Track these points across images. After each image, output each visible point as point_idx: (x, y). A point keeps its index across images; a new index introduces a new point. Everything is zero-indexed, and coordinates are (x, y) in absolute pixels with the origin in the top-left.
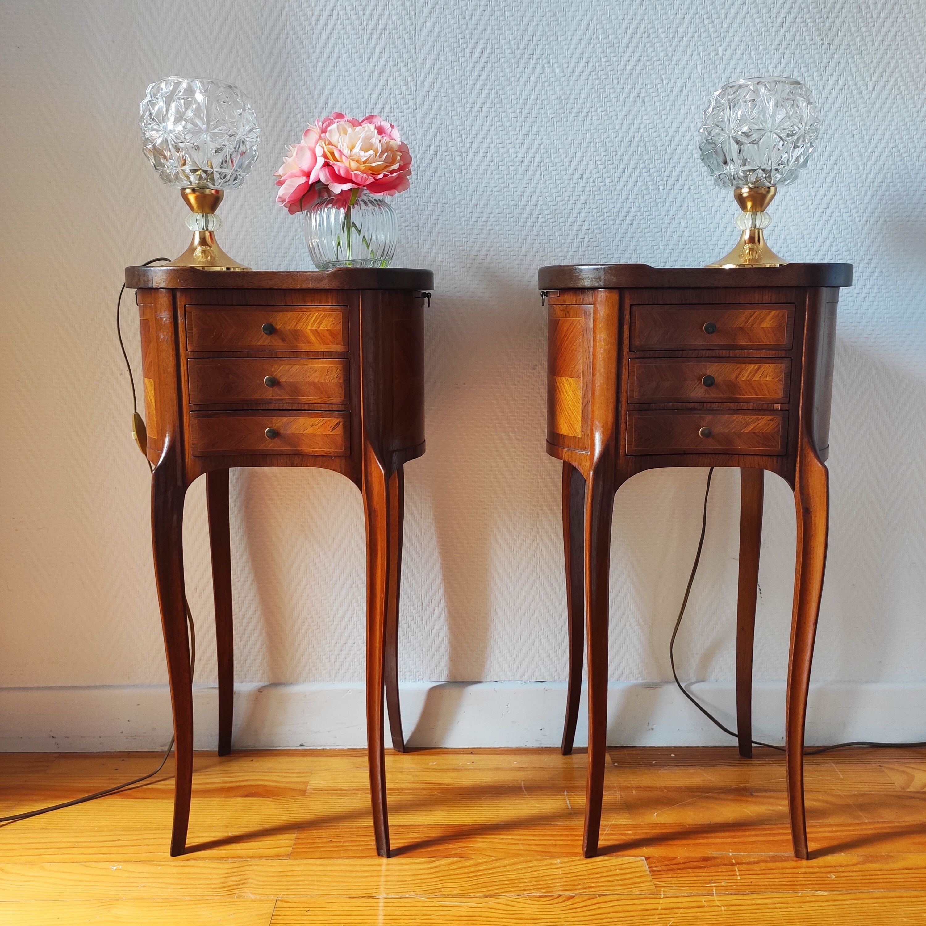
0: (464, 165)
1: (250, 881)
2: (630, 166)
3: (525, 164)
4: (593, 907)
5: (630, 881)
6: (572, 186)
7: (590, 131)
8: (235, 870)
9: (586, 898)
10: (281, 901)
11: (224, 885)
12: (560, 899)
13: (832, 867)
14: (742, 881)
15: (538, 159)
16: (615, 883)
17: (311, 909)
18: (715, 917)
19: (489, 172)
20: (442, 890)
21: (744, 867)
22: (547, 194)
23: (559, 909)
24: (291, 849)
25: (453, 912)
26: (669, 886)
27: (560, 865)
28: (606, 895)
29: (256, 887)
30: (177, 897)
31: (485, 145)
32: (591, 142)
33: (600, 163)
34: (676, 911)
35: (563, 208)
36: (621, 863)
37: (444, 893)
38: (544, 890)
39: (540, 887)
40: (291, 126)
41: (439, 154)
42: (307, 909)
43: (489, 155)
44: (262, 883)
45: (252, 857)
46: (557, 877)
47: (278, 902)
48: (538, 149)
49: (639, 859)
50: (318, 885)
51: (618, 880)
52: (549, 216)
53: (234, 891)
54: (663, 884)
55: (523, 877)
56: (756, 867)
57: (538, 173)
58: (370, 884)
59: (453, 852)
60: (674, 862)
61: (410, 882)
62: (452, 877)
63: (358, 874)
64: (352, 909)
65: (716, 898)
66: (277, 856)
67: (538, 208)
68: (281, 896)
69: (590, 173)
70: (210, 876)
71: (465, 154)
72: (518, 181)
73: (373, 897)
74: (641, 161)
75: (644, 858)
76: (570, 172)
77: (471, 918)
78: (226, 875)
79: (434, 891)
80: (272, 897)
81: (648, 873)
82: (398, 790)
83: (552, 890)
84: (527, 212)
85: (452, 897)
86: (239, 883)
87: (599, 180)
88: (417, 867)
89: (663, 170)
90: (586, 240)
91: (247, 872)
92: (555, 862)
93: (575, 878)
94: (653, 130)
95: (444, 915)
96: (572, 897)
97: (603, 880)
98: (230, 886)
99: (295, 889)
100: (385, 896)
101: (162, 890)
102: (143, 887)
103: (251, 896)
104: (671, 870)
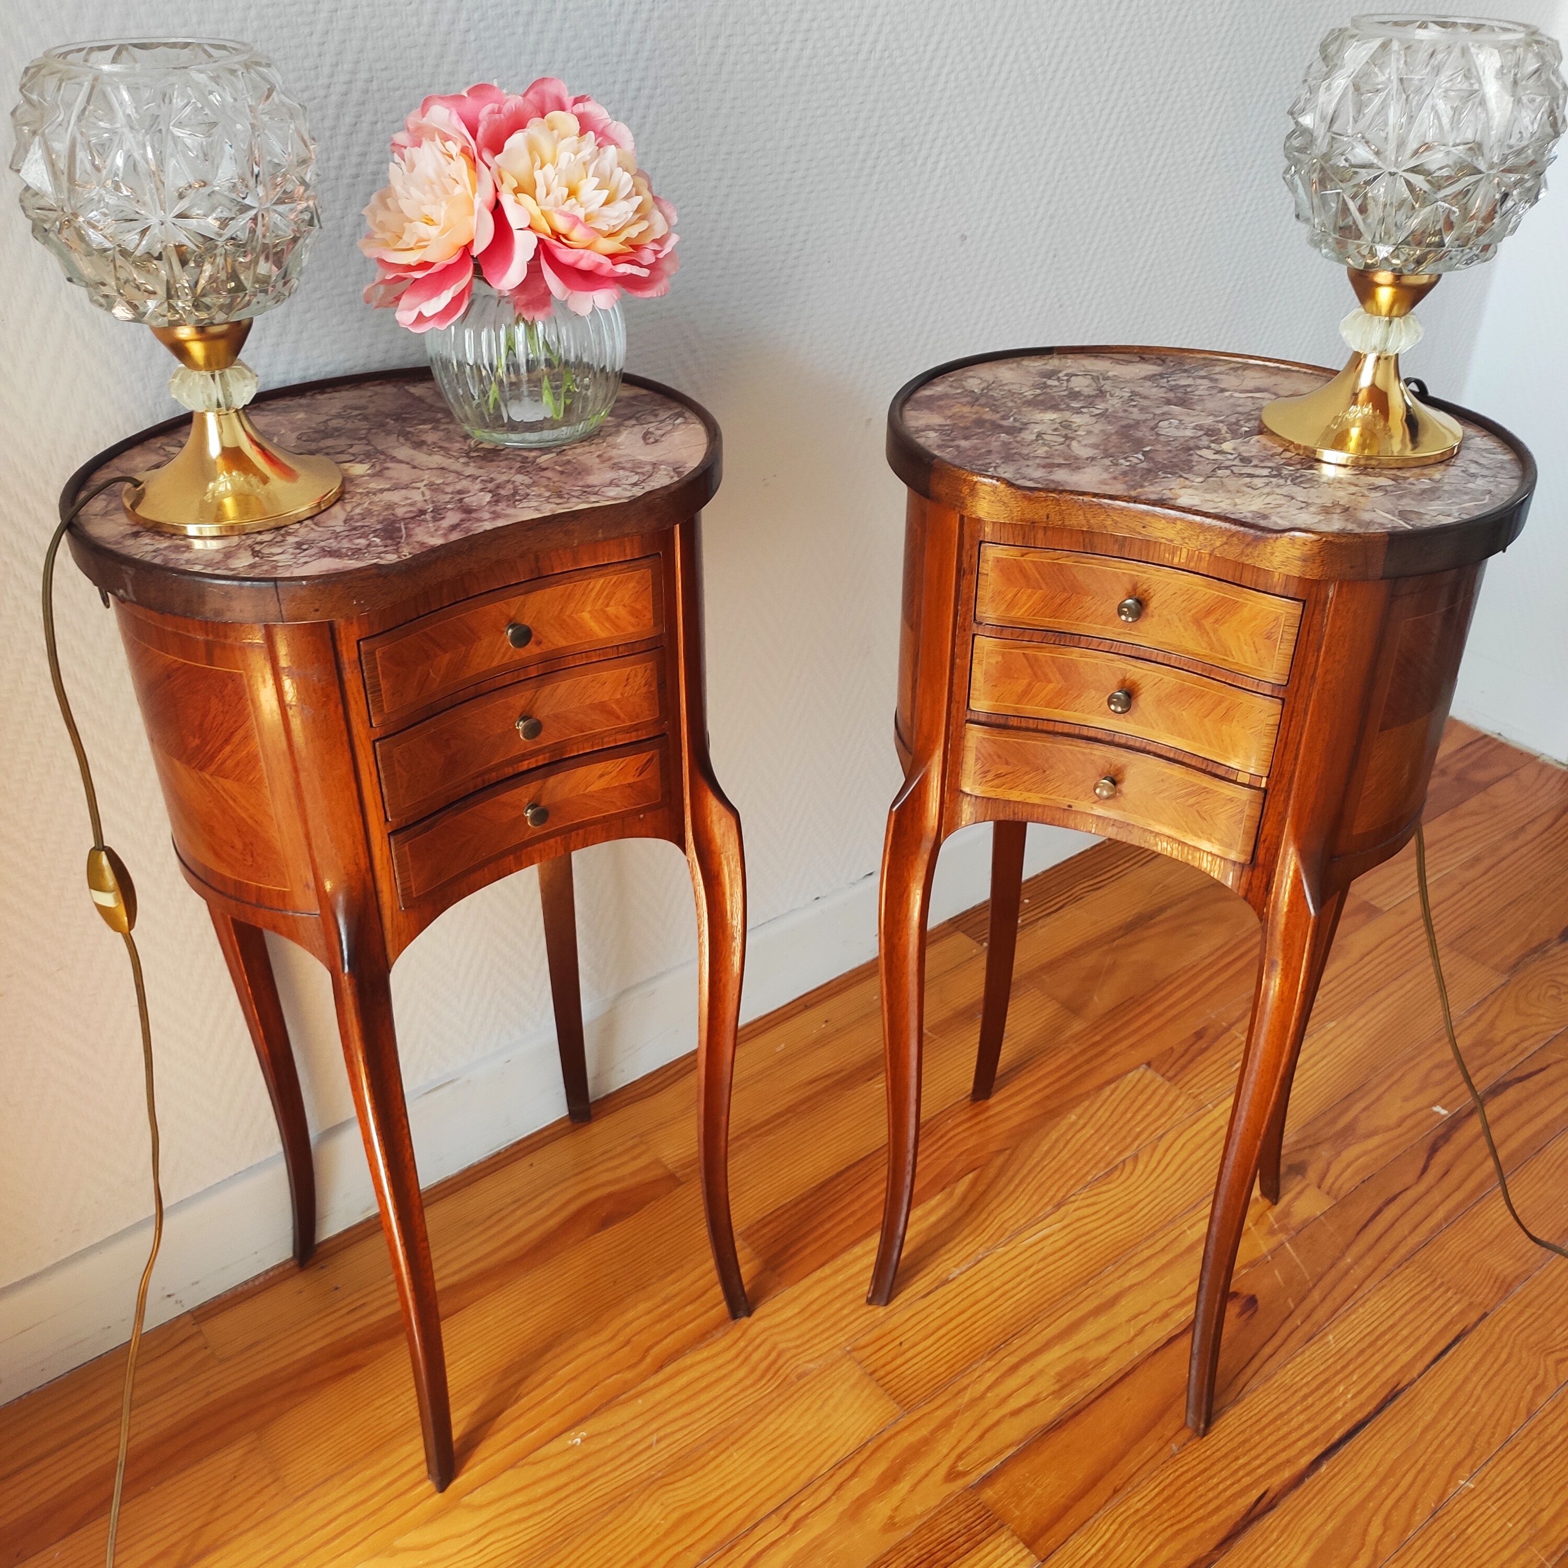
1: (782, 1346)
4: (1168, 1159)
5: (1165, 1104)
9: (1149, 1149)
10: (854, 1350)
11: (757, 1373)
12: (1128, 1168)
17: (902, 1339)
20: (1006, 1225)
23: (1141, 1180)
25: (1048, 1247)
27: (1082, 1122)
29: (800, 1350)
36: (1131, 1085)
37: (1013, 1229)
38: (1102, 1164)
42: (898, 1342)
44: (801, 1341)
46: (1095, 1140)
47: (854, 1354)
49: (1141, 1069)
51: (1152, 1111)
53: (783, 1373)
54: (1198, 1092)
55: (1064, 1159)
59: (958, 1168)
60: (1176, 1055)
62: (996, 1203)
68: (845, 1344)
73: (946, 1282)
74: (1018, 34)
75: (1144, 1066)
76: (925, 64)
77: (1078, 1245)
78: (741, 1358)
79: (1000, 1233)
81: (1168, 1084)
82: (788, 1111)
83: (1108, 1161)
84: (863, 149)
85: (1026, 1228)
86: (771, 1358)
87: (963, 75)
90: (942, 187)
92: (1073, 1119)
93: (1114, 1129)
95: (1044, 1259)
96: (1136, 1158)
97: (1139, 1117)
98: (767, 1369)
99: (851, 1323)
100: (958, 1272)
101: (690, 1429)
102: (658, 1441)
103: (811, 1365)
104: (1184, 1067)
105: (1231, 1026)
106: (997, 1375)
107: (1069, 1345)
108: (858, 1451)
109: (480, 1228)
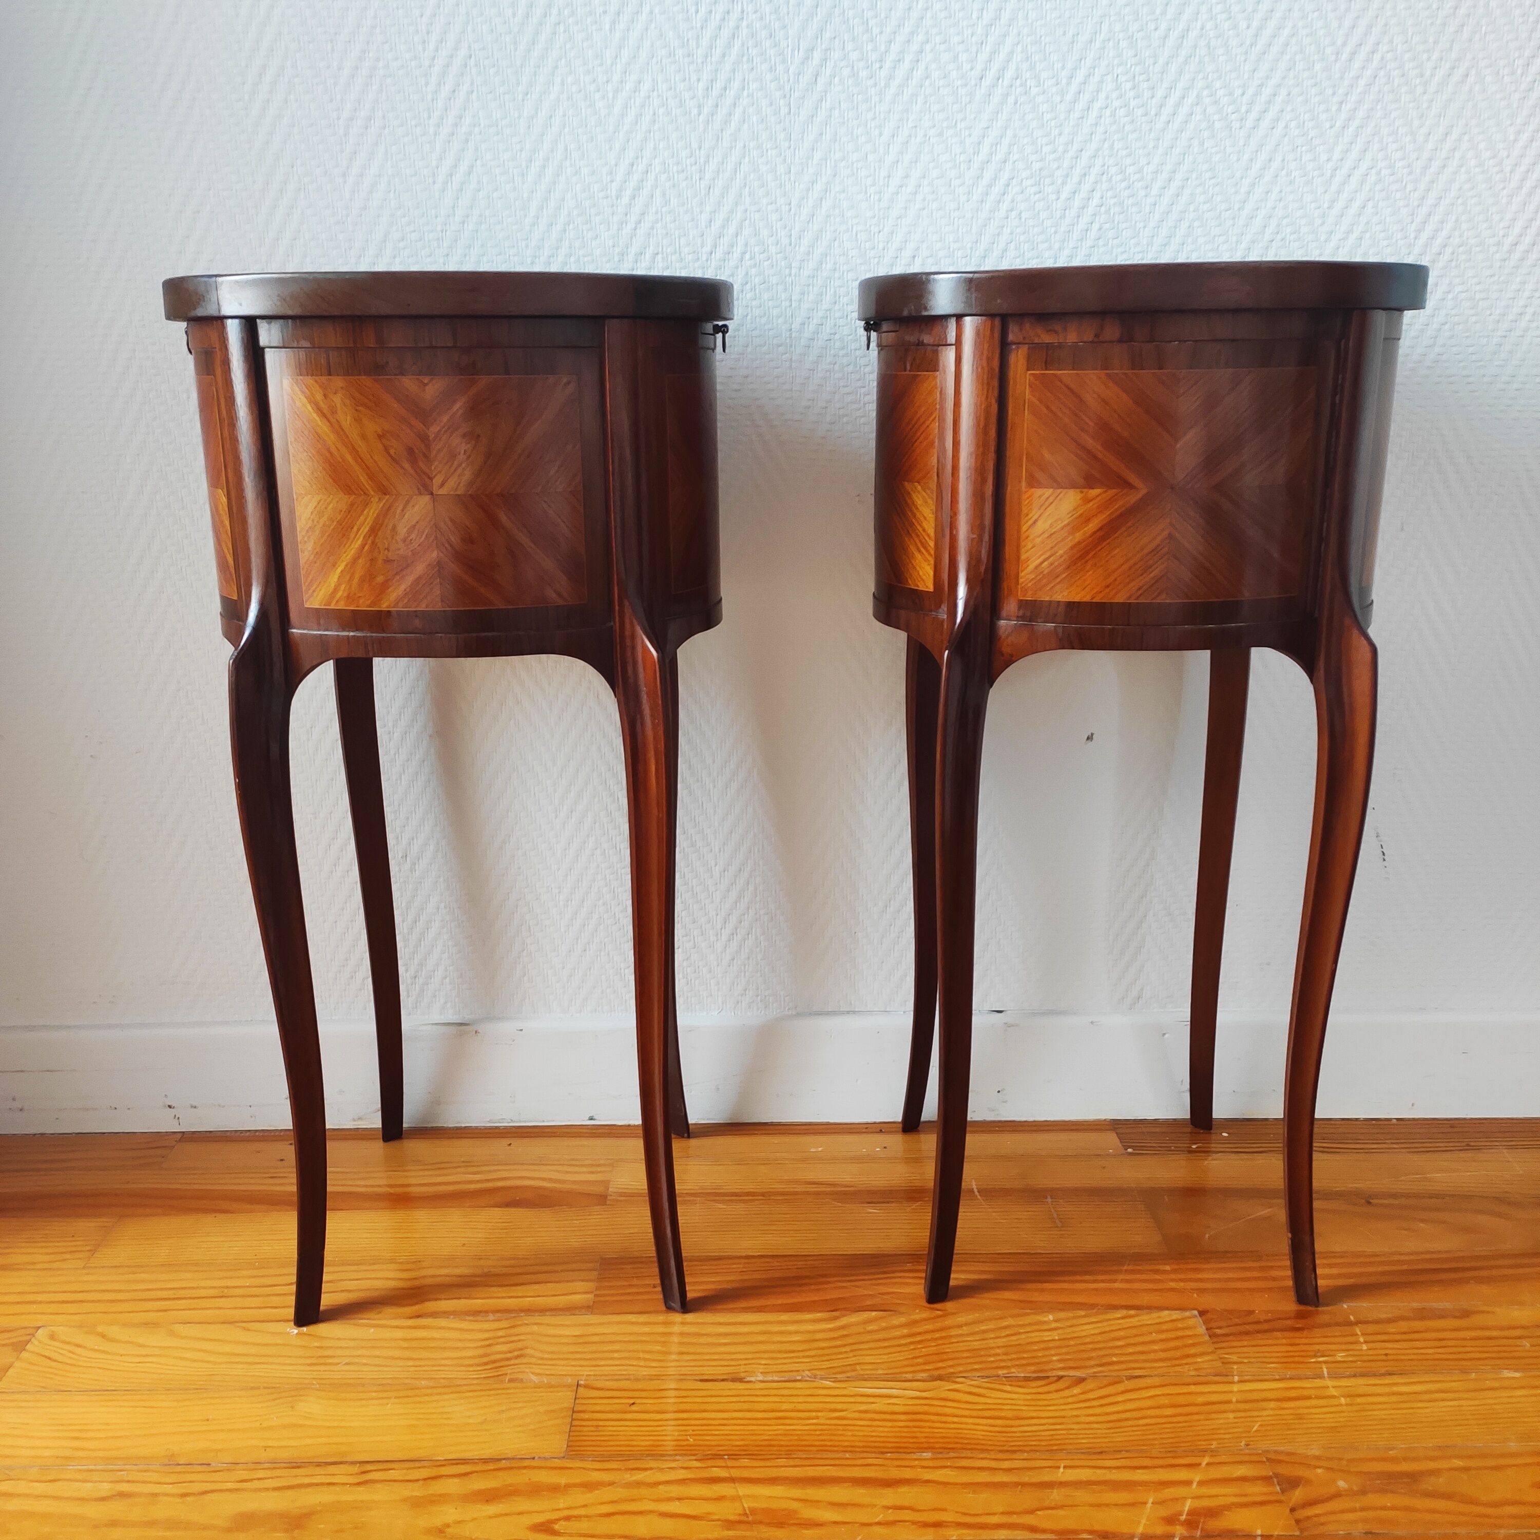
0: (875, 85)
1: (529, 1351)
2: (1180, 85)
3: (987, 82)
4: (1120, 1398)
5: (1178, 1353)
6: (1072, 123)
7: (1107, 19)
8: (501, 1333)
9: (1105, 1382)
10: (586, 1386)
11: (485, 1360)
12: (1060, 1385)
13: (1523, 1327)
14: (1371, 1352)
15: (1010, 74)
16: (1152, 1356)
17: (638, 1401)
18: (1331, 1415)
19: (920, 100)
20: (858, 1367)
21: (1371, 1328)
22: (1026, 141)
23: (1062, 1401)
24: (591, 1296)
25: (880, 1405)
26: (1246, 1361)
27: (1054, 1325)
28: (1140, 1377)
29: (541, 1362)
30: (407, 1381)
32: (1109, 40)
33: (1125, 78)
34: (1264, 1404)
35: (1055, 166)
36: (1157, 1321)
37: (862, 1373)
38: (1033, 1368)
39: (1024, 1362)
40: (559, 14)
41: (829, 65)
42: (632, 1401)
43: (922, 66)
44: (549, 1356)
45: (529, 1311)
46: (1051, 1345)
47: (581, 1390)
48: (1012, 52)
49: (1187, 1314)
50: (645, 1360)
51: (1155, 1351)
52: (1029, 182)
53: (504, 1370)
54: (1234, 1358)
55: (994, 1345)
56: (1391, 1328)
57: (1011, 100)
58: (734, 1357)
59: (869, 1303)
60: (1251, 1319)
61: (801, 1354)
62: (872, 1345)
63: (710, 1340)
64: (709, 1400)
65: (1329, 1383)
66: (570, 1310)
67: (1009, 166)
68: (584, 1378)
69: (1107, 98)
70: (460, 1344)
71: (878, 65)
72: (972, 116)
73: (741, 1380)
74: (1201, 76)
75: (1196, 1312)
76: (1069, 97)
77: (914, 1417)
78: (487, 1343)
79: (844, 1369)
80: (569, 1380)
81: (1207, 1338)
82: (763, 1194)
83: (1045, 1368)
84: (988, 174)
85: (877, 1379)
86: (509, 1355)
87: (1122, 112)
88: (810, 1327)
89: (1240, 91)
90: (1096, 226)
91: (522, 1337)
92: (1046, 1319)
93: (1083, 1347)
94: (1224, 16)
95: (866, 1412)
96: (1082, 1380)
97: (1131, 1350)
98: (494, 1362)
99: (607, 1365)
100: (761, 1378)
101: (380, 1369)
102: (347, 1364)
103: (534, 1378)
104: (1247, 1333)
105: (1357, 1323)
106: (690, 1476)
107: (797, 1492)
108: (486, 1461)
109: (421, 1167)
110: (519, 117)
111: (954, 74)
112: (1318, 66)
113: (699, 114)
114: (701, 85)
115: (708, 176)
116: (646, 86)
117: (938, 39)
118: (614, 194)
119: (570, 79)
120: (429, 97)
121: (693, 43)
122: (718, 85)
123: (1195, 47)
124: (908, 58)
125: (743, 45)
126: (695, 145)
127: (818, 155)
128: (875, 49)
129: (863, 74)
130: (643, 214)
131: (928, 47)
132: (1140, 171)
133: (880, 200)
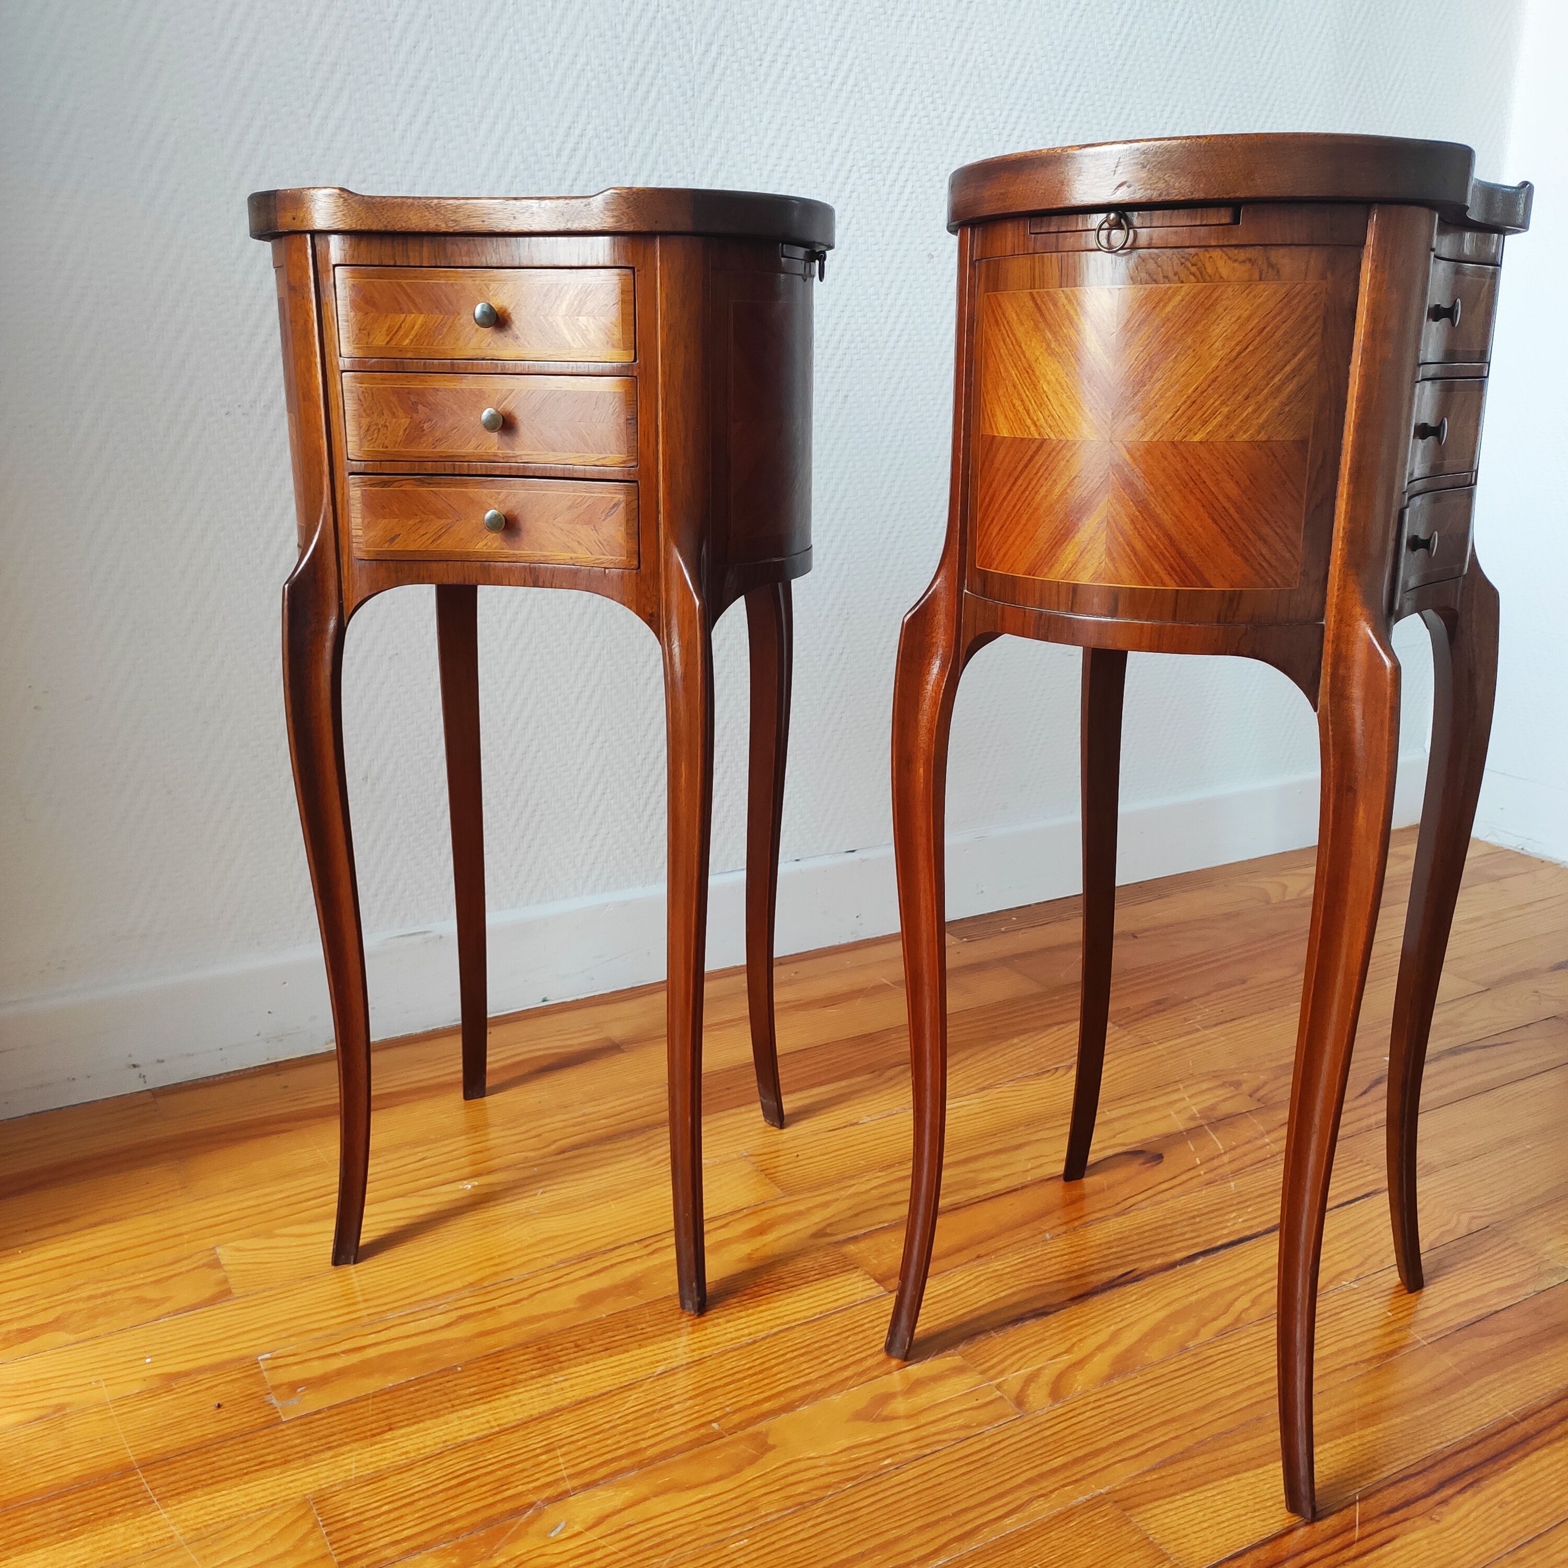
3: (835, 86)
17: (801, 1153)
31: (785, 51)
32: (916, 63)
33: (927, 94)
34: (1184, 1051)
38: (1034, 1069)
39: (1028, 1066)
41: (724, 58)
42: (795, 1154)
43: (790, 67)
46: (1033, 1054)
48: (852, 64)
52: (865, 170)
54: (1146, 1033)
55: (999, 1063)
56: (1211, 998)
57: (852, 102)
58: (836, 1113)
59: (892, 1061)
65: (1207, 1032)
67: (851, 156)
69: (916, 108)
71: (759, 63)
74: (974, 98)
76: (891, 104)
80: (734, 1155)
83: (1043, 1066)
84: (837, 161)
87: (925, 120)
90: (909, 209)
92: (1014, 1042)
93: (1053, 1050)
94: (989, 53)
95: (956, 1118)
96: (1070, 1067)
99: (751, 1141)
105: (1191, 999)
106: (886, 1181)
110: (473, 76)
111: (813, 77)
112: (1045, 98)
113: (624, 89)
114: (626, 64)
115: (631, 144)
116: (582, 60)
117: (801, 47)
118: (554, 152)
119: (517, 47)
120: (392, 50)
121: (619, 27)
122: (639, 65)
123: (971, 75)
124: (781, 60)
125: (658, 34)
126: (621, 116)
127: (715, 133)
128: (756, 50)
129: (748, 69)
130: (579, 173)
131: (794, 53)
132: (937, 168)
133: (761, 175)
